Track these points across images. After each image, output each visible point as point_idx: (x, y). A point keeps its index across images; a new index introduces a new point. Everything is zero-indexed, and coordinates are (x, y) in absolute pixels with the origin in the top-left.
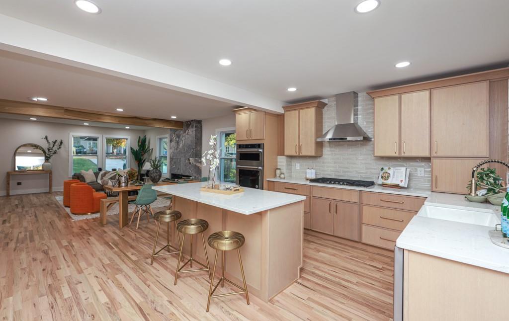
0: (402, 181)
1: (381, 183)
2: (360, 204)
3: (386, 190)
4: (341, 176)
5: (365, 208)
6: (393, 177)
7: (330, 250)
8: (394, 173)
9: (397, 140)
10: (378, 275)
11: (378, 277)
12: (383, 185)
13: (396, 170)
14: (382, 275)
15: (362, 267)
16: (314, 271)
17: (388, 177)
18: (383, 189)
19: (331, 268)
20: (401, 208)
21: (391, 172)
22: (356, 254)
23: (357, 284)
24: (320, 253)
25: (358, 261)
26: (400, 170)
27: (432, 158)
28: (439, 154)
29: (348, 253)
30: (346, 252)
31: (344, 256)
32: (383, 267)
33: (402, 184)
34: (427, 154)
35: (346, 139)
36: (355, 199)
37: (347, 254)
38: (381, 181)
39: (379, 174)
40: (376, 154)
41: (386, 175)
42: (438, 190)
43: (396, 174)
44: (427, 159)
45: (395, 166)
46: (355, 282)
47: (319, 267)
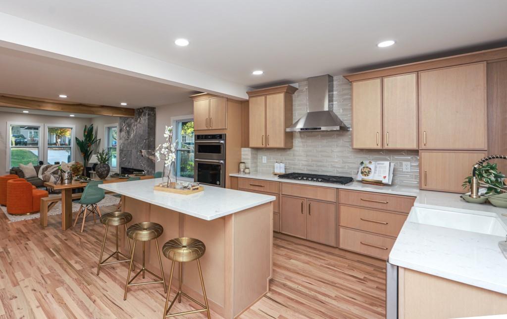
0: (385, 177)
1: (360, 179)
2: (337, 204)
4: (315, 171)
5: (343, 209)
6: (375, 173)
7: (303, 257)
8: (376, 167)
9: (379, 130)
10: (359, 287)
11: (360, 290)
12: (363, 182)
13: (378, 164)
14: (364, 288)
15: (340, 278)
16: (285, 282)
17: (369, 172)
18: (363, 186)
19: (304, 279)
20: (385, 208)
21: (372, 166)
22: (332, 262)
23: (336, 298)
24: (292, 261)
25: (335, 271)
26: (383, 164)
27: (420, 151)
28: (429, 146)
29: (324, 260)
30: (321, 259)
31: (319, 264)
32: (365, 277)
33: (385, 181)
34: (414, 146)
35: (320, 129)
36: (331, 197)
37: (322, 261)
38: (360, 177)
39: (359, 168)
40: (355, 146)
41: (367, 170)
42: (427, 187)
43: (378, 169)
44: (415, 152)
45: (376, 160)
46: (333, 295)
47: (291, 277)
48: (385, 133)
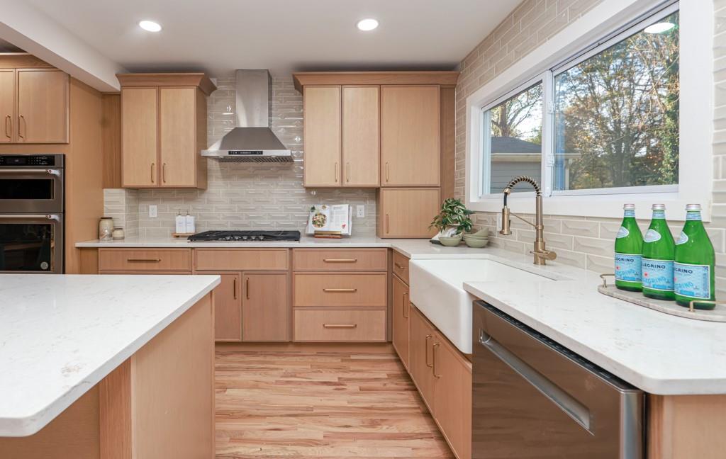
0: (344, 226)
1: (313, 232)
2: (291, 273)
3: (322, 242)
5: (299, 279)
6: (331, 221)
7: (245, 377)
8: (331, 213)
9: (338, 162)
10: (341, 400)
11: (345, 403)
12: (317, 235)
13: (334, 208)
14: (348, 397)
15: (313, 394)
16: (234, 451)
17: (324, 220)
18: (316, 242)
19: (265, 424)
20: (353, 269)
21: (326, 212)
22: (289, 368)
23: (327, 440)
24: (229, 392)
25: (300, 383)
26: (340, 208)
27: (382, 189)
28: (391, 183)
29: (277, 369)
30: (272, 369)
31: (273, 380)
32: (339, 378)
33: (345, 231)
34: (374, 183)
35: (261, 153)
36: (281, 264)
37: (275, 372)
38: (312, 229)
39: (308, 218)
41: (320, 218)
42: (390, 235)
43: (334, 216)
44: (374, 193)
45: (330, 203)
46: (320, 437)
47: (241, 433)
48: (345, 165)
